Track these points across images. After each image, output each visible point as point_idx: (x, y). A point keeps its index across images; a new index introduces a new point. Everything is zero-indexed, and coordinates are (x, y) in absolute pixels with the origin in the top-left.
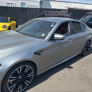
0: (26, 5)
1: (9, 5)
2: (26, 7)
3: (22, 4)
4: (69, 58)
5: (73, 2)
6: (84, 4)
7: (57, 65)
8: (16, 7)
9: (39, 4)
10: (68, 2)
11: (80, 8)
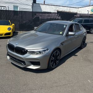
0: (18, 8)
1: (4, 8)
2: (18, 10)
3: (14, 7)
4: (75, 49)
5: (61, 6)
6: (70, 8)
7: (69, 53)
8: (8, 11)
9: (31, 7)
10: (57, 6)
11: (67, 11)
